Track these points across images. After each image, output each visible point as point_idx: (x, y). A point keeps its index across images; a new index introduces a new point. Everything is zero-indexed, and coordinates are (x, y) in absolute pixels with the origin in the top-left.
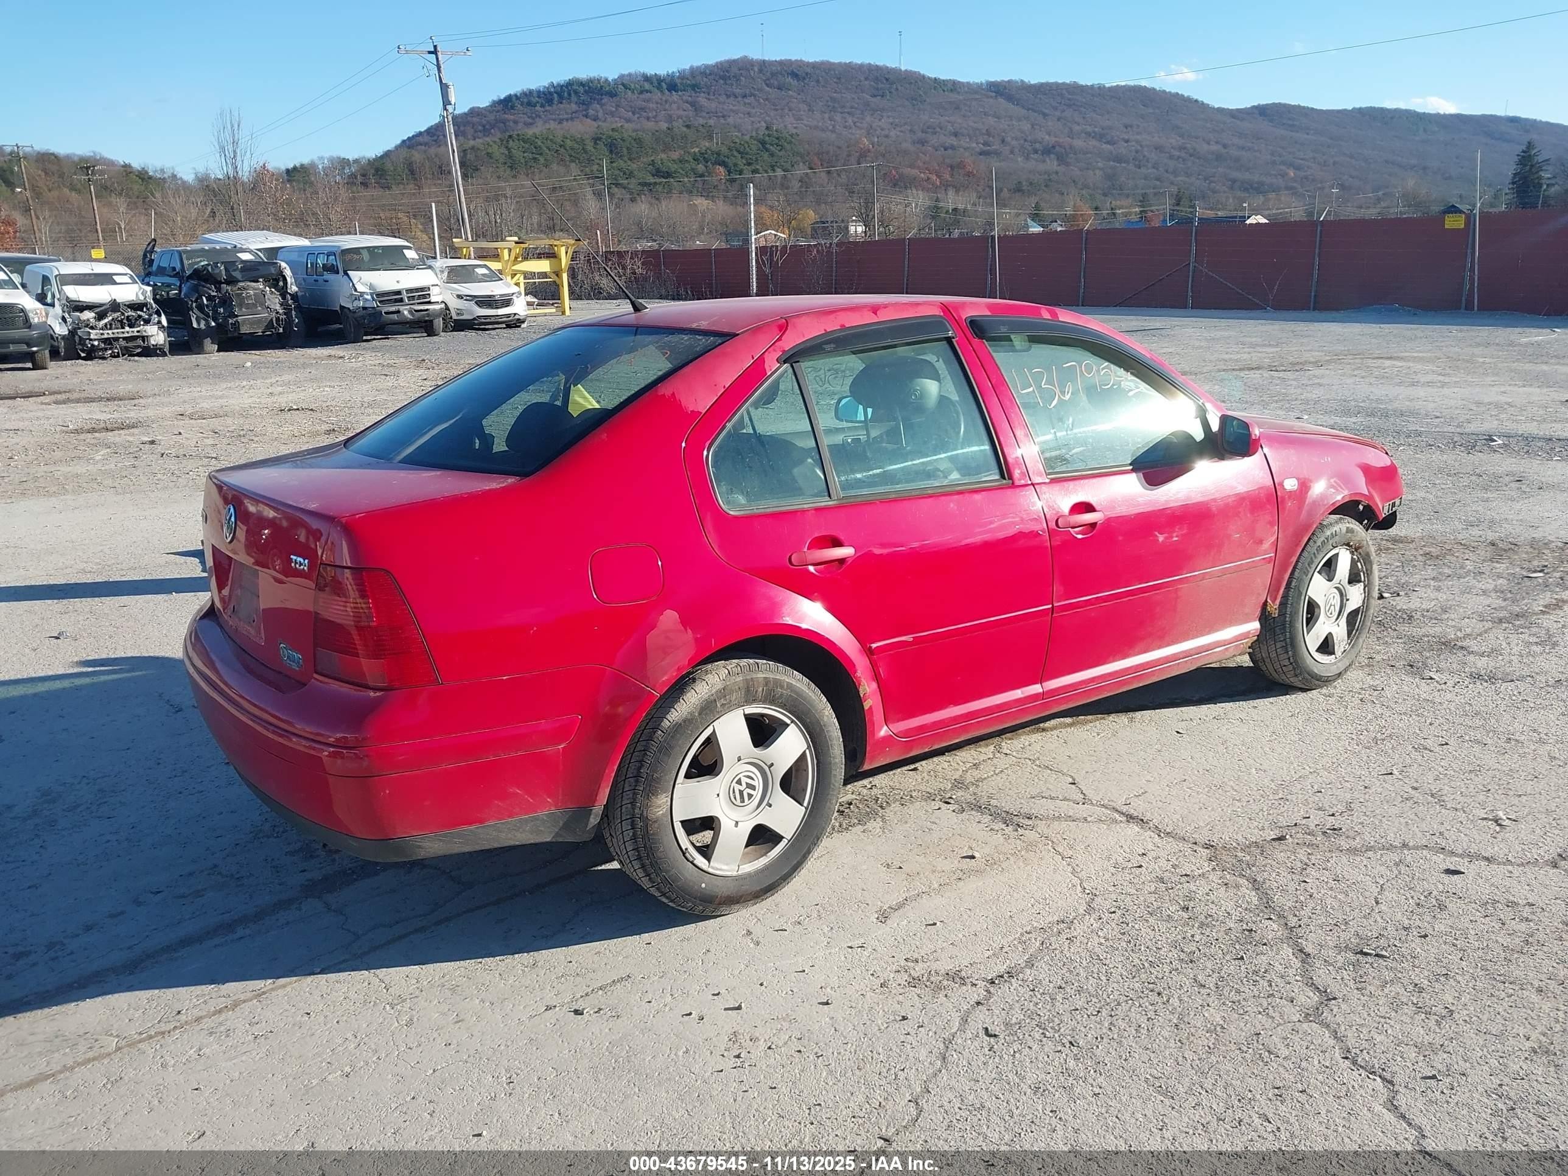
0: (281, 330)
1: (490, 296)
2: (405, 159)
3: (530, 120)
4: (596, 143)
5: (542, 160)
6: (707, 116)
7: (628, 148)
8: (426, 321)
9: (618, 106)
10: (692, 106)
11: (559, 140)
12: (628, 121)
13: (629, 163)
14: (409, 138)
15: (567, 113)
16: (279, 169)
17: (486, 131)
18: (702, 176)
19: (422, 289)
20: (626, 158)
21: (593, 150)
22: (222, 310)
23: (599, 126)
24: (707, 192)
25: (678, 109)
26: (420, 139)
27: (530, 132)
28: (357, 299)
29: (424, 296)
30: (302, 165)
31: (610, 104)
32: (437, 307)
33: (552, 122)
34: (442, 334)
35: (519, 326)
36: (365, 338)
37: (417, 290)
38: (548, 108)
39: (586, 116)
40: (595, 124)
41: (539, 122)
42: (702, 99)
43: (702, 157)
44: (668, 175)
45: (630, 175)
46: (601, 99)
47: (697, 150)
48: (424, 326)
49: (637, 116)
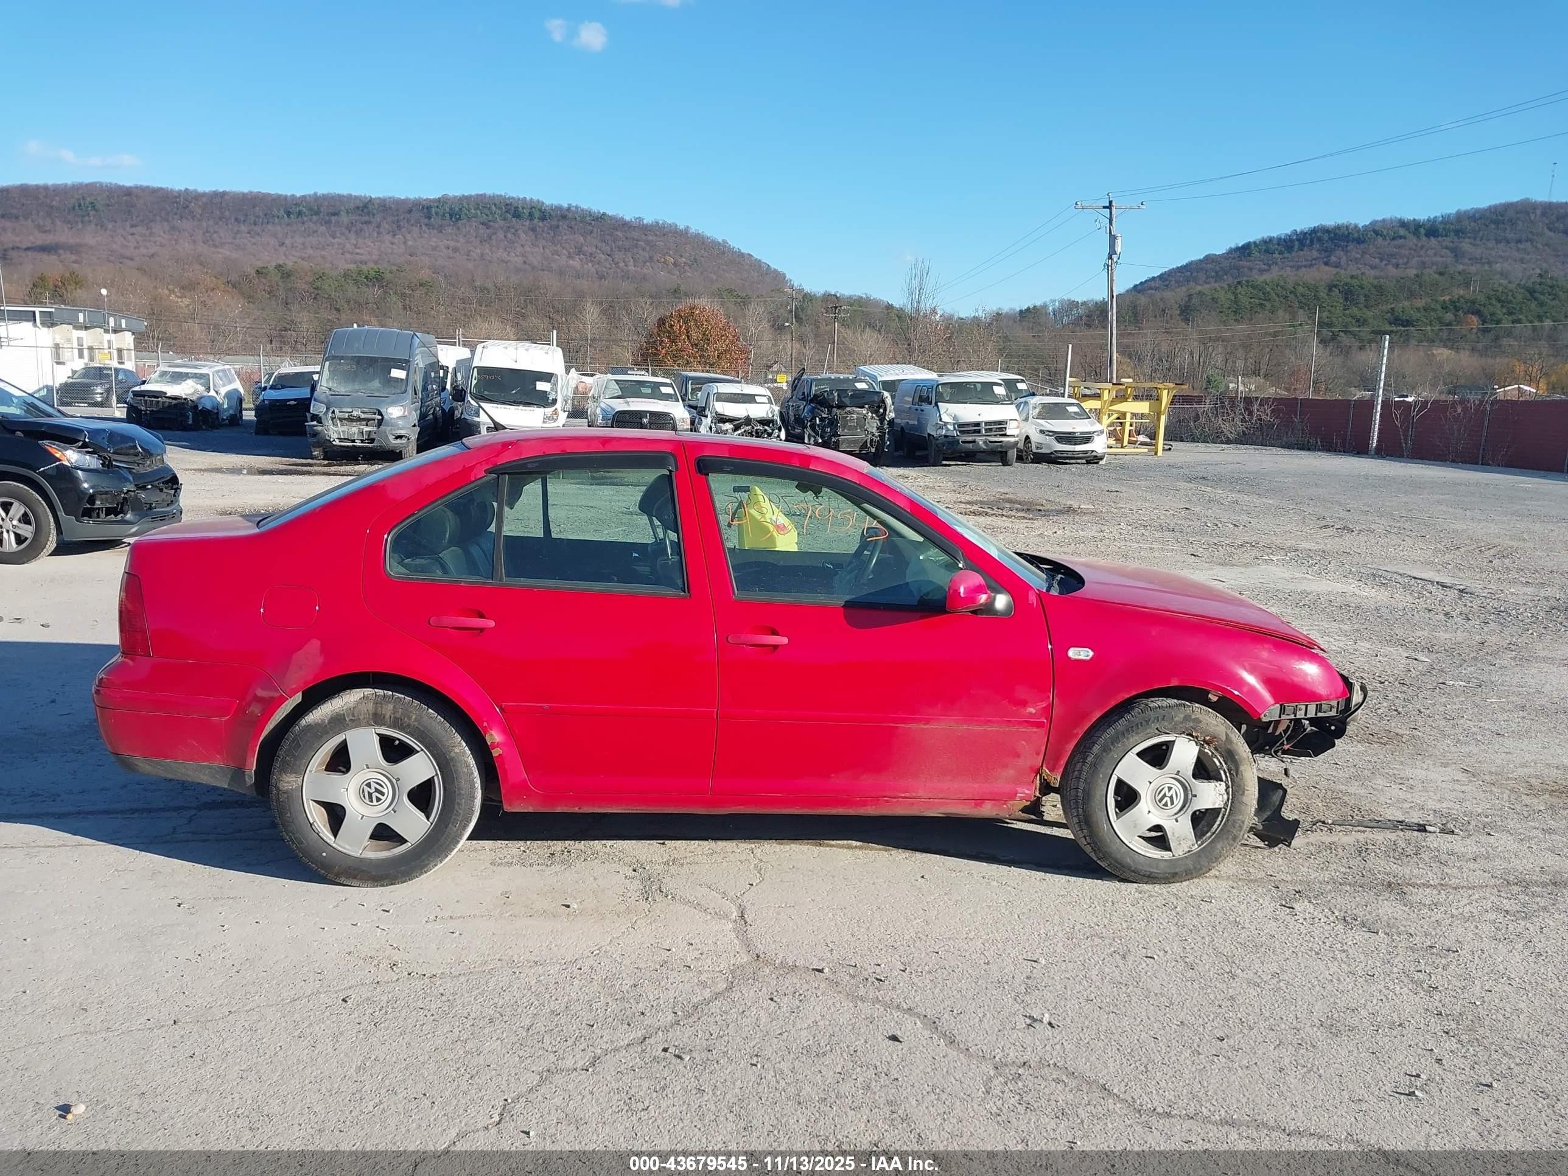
0: (873, 450)
1: (1070, 433)
2: (1132, 302)
3: (1266, 267)
4: (1330, 290)
5: (1268, 305)
6: (1469, 262)
7: (1366, 296)
8: (1001, 452)
9: (1364, 253)
10: (1452, 252)
11: (1290, 287)
12: (1373, 267)
13: (1365, 310)
14: (1141, 283)
15: (1307, 260)
16: (1014, 310)
17: (1218, 278)
18: (1449, 324)
19: (1000, 423)
20: (1361, 306)
21: (1325, 296)
22: (829, 430)
23: (1337, 273)
24: (1451, 343)
25: (1435, 255)
26: (1153, 284)
27: (1260, 279)
28: (941, 428)
29: (1001, 429)
30: (1035, 307)
31: (1355, 251)
32: (1012, 440)
33: (1288, 269)
34: (1016, 464)
35: (1097, 463)
36: (944, 462)
37: (995, 423)
38: (1286, 255)
39: (1326, 264)
40: (1334, 271)
41: (1275, 268)
42: (1466, 245)
43: (1454, 306)
44: (1408, 323)
45: (1361, 322)
46: (1347, 246)
47: (1447, 298)
48: (998, 455)
49: (1384, 262)
